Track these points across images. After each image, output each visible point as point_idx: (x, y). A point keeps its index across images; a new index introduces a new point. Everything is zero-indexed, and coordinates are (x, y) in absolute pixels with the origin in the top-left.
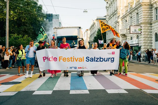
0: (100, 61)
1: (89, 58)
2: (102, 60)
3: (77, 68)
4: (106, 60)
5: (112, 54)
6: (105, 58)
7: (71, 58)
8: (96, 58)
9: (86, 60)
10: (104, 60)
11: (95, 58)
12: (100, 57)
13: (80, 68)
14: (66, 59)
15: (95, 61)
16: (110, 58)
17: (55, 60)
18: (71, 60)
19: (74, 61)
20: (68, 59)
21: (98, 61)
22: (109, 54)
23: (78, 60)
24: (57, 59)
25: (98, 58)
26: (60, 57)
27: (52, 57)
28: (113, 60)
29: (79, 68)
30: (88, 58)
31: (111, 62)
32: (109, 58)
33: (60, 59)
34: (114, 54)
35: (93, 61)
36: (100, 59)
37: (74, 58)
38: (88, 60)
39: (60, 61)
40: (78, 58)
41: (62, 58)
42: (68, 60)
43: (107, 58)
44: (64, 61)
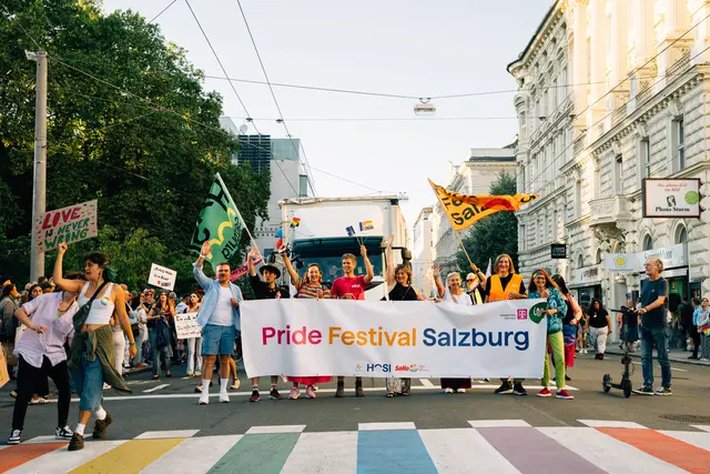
0: (475, 343)
1: (434, 332)
2: (479, 339)
3: (393, 368)
4: (495, 340)
5: (519, 318)
6: (490, 334)
7: (372, 333)
8: (460, 334)
9: (425, 342)
10: (488, 339)
11: (457, 333)
12: (474, 330)
13: (405, 368)
14: (353, 337)
15: (455, 344)
16: (512, 333)
17: (315, 340)
18: (372, 338)
19: (380, 344)
20: (362, 335)
21: (469, 345)
22: (506, 316)
23: (397, 338)
24: (320, 336)
25: (467, 334)
26: (331, 329)
27: (304, 328)
28: (526, 342)
29: (398, 368)
30: (429, 333)
31: (518, 348)
32: (507, 335)
33: (332, 336)
34: (525, 317)
35: (448, 344)
36: (475, 335)
37: (381, 334)
38: (430, 341)
39: (331, 342)
40: (395, 333)
41: (340, 333)
42: (362, 341)
43: (500, 334)
44: (345, 343)
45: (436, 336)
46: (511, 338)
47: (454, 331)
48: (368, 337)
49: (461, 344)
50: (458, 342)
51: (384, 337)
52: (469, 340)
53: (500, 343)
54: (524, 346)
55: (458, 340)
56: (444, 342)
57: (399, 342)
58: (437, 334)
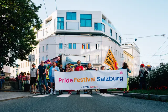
2: (111, 79)
3: (90, 87)
4: (115, 79)
10: (113, 79)
12: (109, 77)
14: (80, 80)
18: (84, 80)
19: (86, 81)
22: (117, 73)
23: (90, 80)
24: (72, 80)
26: (75, 78)
27: (69, 79)
28: (122, 79)
30: (98, 78)
31: (120, 81)
32: (118, 78)
33: (75, 80)
34: (122, 73)
37: (86, 79)
40: (90, 78)
41: (77, 79)
42: (82, 81)
45: (100, 79)
46: (119, 78)
47: (105, 77)
48: (83, 80)
49: (107, 80)
51: (87, 79)
52: (109, 79)
55: (106, 79)
56: (102, 80)
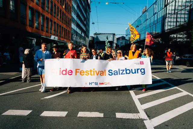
0: (127, 73)
5: (141, 64)
6: (132, 70)
7: (91, 71)
9: (109, 74)
10: (131, 71)
11: (120, 70)
12: (126, 69)
13: (102, 84)
14: (84, 72)
15: (119, 74)
16: (139, 69)
17: (70, 73)
18: (91, 73)
19: (94, 75)
20: (87, 72)
21: (124, 74)
24: (72, 72)
25: (124, 70)
26: (76, 70)
28: (144, 72)
30: (110, 71)
33: (76, 72)
34: (143, 64)
38: (111, 74)
39: (76, 74)
40: (99, 71)
41: (79, 71)
42: (87, 74)
43: (135, 69)
44: (81, 75)
45: (113, 72)
46: (139, 71)
47: (119, 69)
48: (89, 73)
49: (122, 74)
50: (121, 73)
51: (95, 72)
52: (125, 72)
53: (135, 72)
54: (143, 73)
55: (121, 72)
56: (116, 74)
57: (100, 74)
58: (113, 71)
